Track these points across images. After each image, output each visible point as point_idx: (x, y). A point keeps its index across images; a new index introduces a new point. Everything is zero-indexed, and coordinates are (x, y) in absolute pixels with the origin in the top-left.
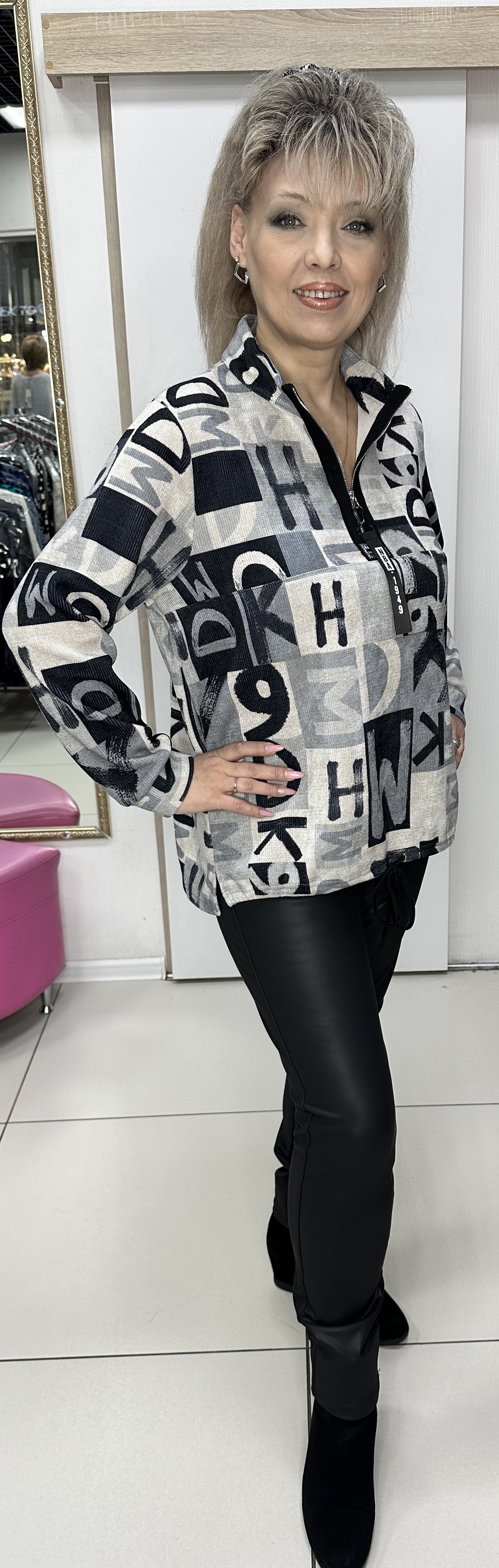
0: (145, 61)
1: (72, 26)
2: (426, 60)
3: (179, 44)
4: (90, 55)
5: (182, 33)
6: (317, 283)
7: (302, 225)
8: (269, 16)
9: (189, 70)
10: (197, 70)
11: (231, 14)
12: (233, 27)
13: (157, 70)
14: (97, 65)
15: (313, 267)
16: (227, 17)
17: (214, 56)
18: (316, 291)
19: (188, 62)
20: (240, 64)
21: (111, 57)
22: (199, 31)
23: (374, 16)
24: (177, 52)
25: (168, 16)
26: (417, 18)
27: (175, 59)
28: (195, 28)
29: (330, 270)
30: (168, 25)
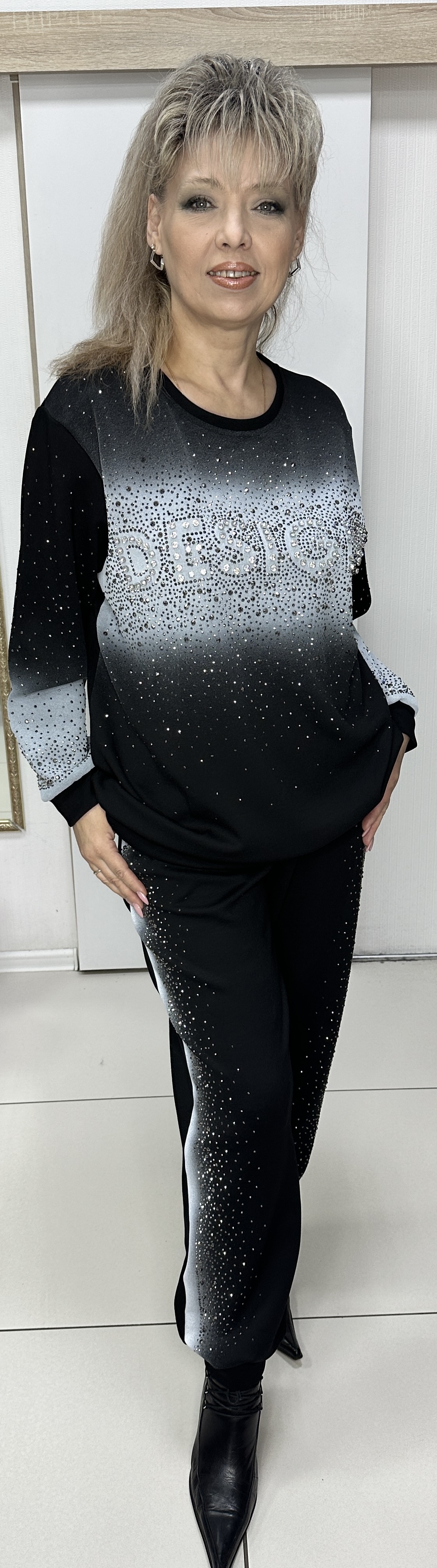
0: (62, 59)
2: (339, 57)
3: (95, 43)
4: (8, 55)
5: (98, 32)
6: (228, 263)
7: (213, 207)
8: (184, 14)
9: (105, 69)
10: (113, 68)
11: (147, 13)
12: (148, 25)
13: (73, 69)
14: (14, 64)
15: (223, 247)
16: (143, 16)
17: (129, 54)
18: (227, 271)
19: (105, 60)
20: (156, 62)
21: (28, 56)
22: (116, 30)
23: (287, 14)
24: (94, 51)
25: (84, 15)
26: (330, 16)
27: (91, 57)
28: (110, 26)
29: (241, 249)
30: (84, 24)
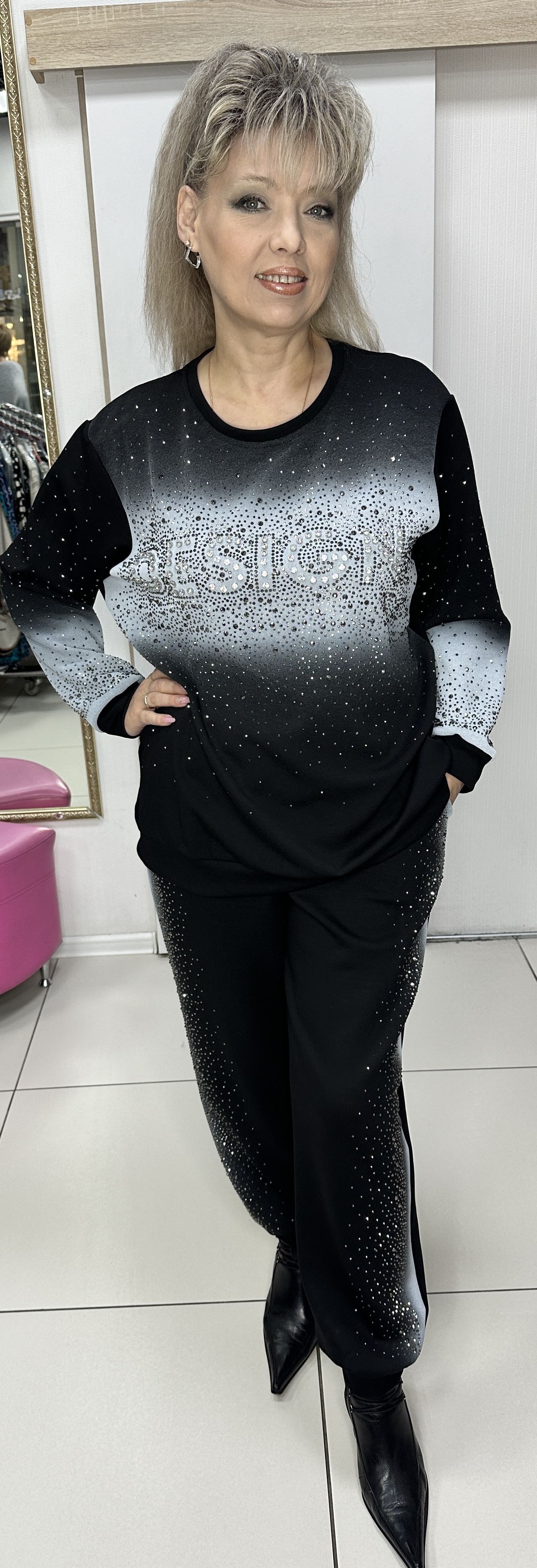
0: (127, 53)
1: (54, 21)
2: (403, 41)
3: (159, 35)
4: (71, 50)
5: (162, 24)
6: (282, 268)
7: (266, 208)
12: (212, 15)
13: (138, 62)
14: (79, 60)
17: (192, 46)
19: (168, 52)
21: (93, 51)
22: (179, 22)
24: (158, 44)
25: (147, 7)
27: (155, 50)
28: (173, 18)
30: (148, 16)
